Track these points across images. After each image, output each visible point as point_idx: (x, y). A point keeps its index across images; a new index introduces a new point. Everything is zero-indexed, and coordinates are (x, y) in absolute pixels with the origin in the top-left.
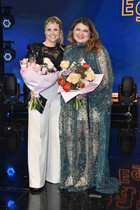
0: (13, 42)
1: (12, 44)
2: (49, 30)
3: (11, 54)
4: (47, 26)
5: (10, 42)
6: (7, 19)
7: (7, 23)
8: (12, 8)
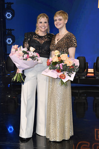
0: (13, 30)
1: (12, 31)
2: (41, 23)
3: (12, 39)
4: (39, 20)
5: (11, 30)
6: (9, 12)
7: (9, 15)
8: (13, 3)
